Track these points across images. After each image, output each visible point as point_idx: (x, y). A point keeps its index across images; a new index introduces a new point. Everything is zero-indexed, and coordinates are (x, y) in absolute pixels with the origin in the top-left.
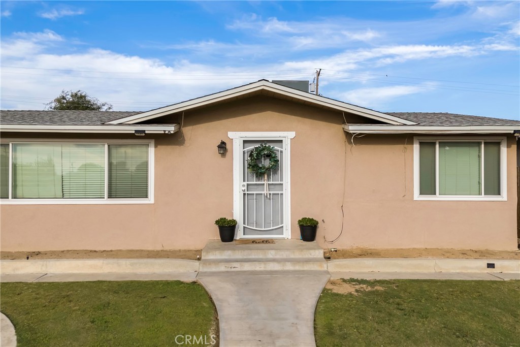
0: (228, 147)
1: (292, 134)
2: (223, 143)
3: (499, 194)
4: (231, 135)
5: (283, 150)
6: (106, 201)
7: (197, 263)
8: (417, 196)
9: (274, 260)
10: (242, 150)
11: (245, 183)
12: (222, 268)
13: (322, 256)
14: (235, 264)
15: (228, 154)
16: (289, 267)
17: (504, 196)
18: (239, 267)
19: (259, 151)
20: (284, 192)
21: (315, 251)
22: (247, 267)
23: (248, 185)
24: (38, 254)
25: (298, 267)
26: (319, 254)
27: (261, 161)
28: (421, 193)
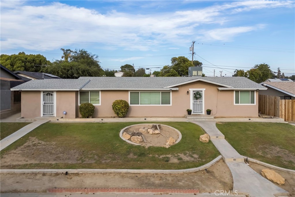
1: (205, 89)
2: (188, 91)
3: (254, 103)
4: (190, 89)
5: (203, 93)
6: (161, 105)
8: (235, 104)
10: (193, 93)
11: (193, 101)
13: (213, 118)
15: (189, 93)
16: (207, 120)
17: (255, 104)
19: (197, 93)
20: (203, 103)
21: (211, 117)
22: (198, 120)
25: (209, 120)
26: (213, 117)
27: (197, 96)
28: (236, 103)
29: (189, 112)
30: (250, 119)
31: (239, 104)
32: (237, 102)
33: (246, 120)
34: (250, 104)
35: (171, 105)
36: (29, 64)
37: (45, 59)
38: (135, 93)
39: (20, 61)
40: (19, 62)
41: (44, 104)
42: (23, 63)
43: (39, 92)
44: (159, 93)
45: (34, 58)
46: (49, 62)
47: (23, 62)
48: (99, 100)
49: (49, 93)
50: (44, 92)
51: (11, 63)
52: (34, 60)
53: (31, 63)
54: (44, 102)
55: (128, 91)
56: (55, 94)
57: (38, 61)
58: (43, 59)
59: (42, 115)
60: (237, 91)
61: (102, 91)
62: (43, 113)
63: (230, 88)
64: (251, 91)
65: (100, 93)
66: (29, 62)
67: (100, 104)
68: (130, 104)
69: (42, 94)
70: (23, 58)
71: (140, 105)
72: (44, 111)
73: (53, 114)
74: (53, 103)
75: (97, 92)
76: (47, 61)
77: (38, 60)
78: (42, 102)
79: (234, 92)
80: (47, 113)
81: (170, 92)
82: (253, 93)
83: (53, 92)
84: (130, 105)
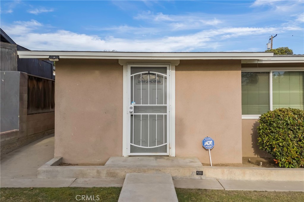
41: (133, 110)
54: (134, 104)
59: (126, 151)
62: (130, 144)
69: (127, 76)
72: (134, 137)
73: (164, 149)
78: (127, 106)
80: (145, 143)
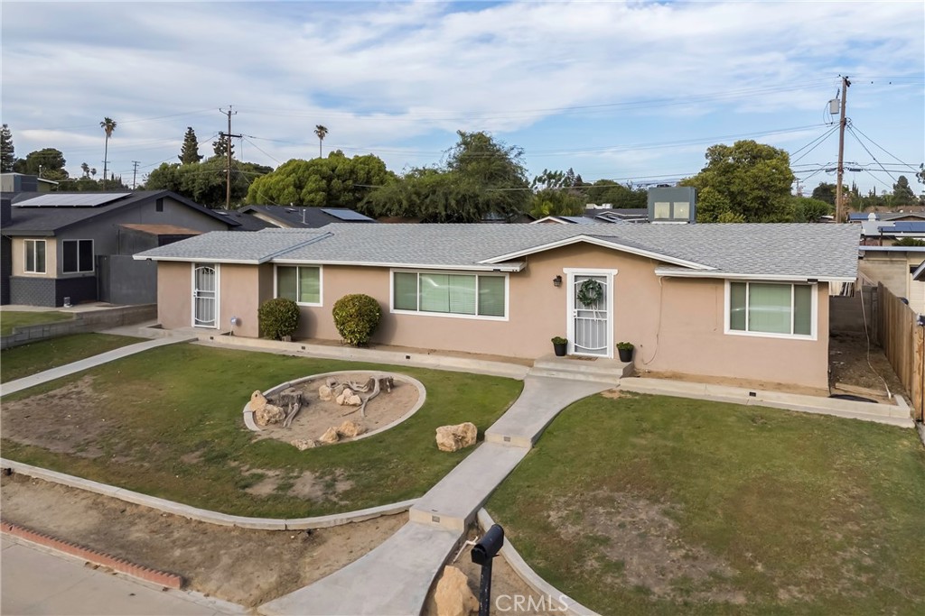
0: (563, 280)
1: (615, 272)
2: (559, 278)
3: (809, 333)
4: (565, 270)
5: (607, 284)
6: (477, 317)
7: (528, 369)
8: (727, 330)
9: (583, 373)
10: (574, 283)
11: (576, 310)
12: (545, 374)
14: (554, 373)
15: (563, 284)
17: (814, 336)
18: (556, 375)
19: (586, 285)
20: (607, 319)
22: (562, 375)
23: (579, 312)
24: (435, 351)
26: (619, 372)
27: (590, 294)
28: (731, 328)
29: (561, 347)
30: (753, 394)
31: (746, 333)
32: (737, 322)
33: (738, 395)
34: (792, 336)
35: (506, 318)
36: (340, 181)
37: (381, 166)
38: (406, 277)
39: (318, 177)
40: (313, 178)
41: (196, 294)
42: (324, 181)
43: (188, 264)
44: (471, 278)
45: (355, 167)
46: (391, 174)
47: (323, 178)
48: (318, 292)
49: (206, 268)
50: (198, 265)
51: (298, 182)
52: (352, 172)
53: (343, 182)
54: (197, 290)
55: (387, 269)
56: (217, 270)
57: (362, 174)
58: (377, 168)
59: (193, 324)
60: (737, 285)
61: (326, 266)
62: (194, 318)
63: (699, 269)
64: (795, 286)
65: (321, 270)
66: (338, 176)
67: (321, 304)
68: (395, 308)
69: (193, 269)
70: (325, 168)
71: (418, 313)
72: (198, 315)
73: (212, 324)
74: (213, 294)
75: (313, 269)
76: (386, 172)
77: (362, 172)
78: (194, 291)
79: (727, 287)
80: (203, 319)
81: (504, 277)
82: (803, 292)
83: (212, 265)
84: (392, 310)
